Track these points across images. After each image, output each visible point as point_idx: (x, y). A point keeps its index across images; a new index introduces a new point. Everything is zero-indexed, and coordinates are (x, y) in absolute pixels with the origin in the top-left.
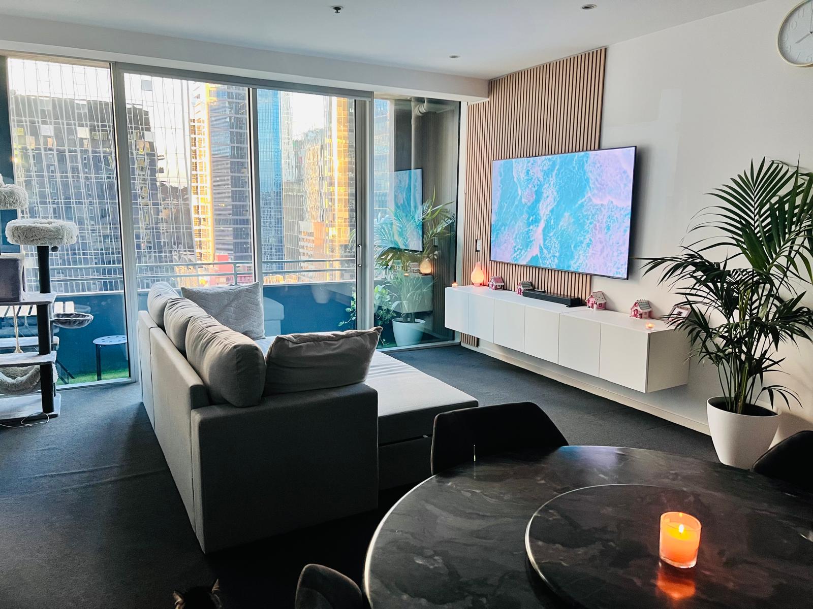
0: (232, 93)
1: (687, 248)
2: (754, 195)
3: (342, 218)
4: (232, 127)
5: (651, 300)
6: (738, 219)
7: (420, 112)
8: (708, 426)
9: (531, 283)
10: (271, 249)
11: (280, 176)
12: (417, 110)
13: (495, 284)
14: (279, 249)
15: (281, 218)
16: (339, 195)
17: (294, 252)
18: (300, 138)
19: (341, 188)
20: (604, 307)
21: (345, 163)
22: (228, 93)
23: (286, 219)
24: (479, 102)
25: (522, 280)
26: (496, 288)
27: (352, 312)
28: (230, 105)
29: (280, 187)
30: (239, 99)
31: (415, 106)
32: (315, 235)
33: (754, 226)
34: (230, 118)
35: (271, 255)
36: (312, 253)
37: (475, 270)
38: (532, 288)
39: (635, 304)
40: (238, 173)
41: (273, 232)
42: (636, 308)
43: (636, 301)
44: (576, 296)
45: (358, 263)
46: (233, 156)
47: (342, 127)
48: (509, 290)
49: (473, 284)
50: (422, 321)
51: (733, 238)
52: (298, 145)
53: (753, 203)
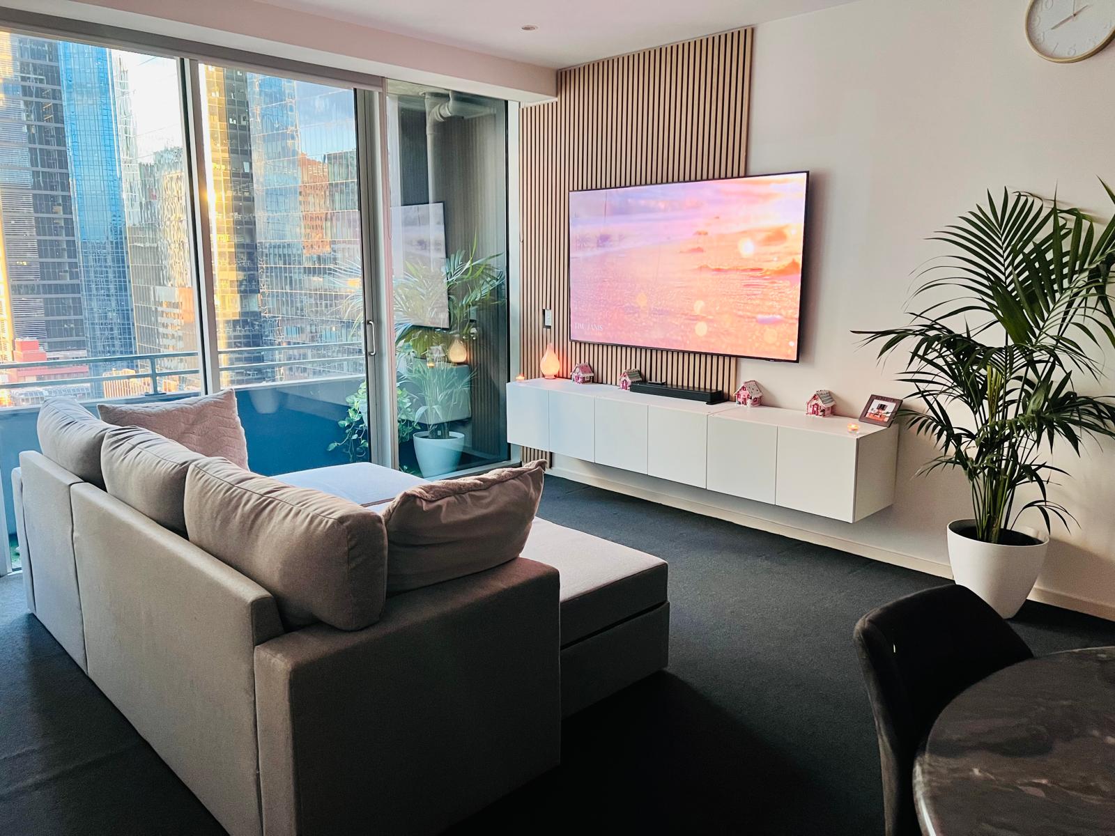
0: (29, 87)
1: (919, 316)
2: (1001, 239)
3: (227, 280)
4: (31, 139)
5: (831, 390)
6: (983, 273)
7: (441, 116)
8: (950, 567)
9: (640, 372)
10: (112, 329)
11: (119, 219)
12: (437, 113)
13: (582, 375)
14: (124, 329)
15: (125, 282)
16: (219, 246)
17: (150, 335)
18: (150, 160)
19: (223, 236)
20: (759, 402)
21: (227, 199)
22: (24, 87)
23: (134, 283)
24: (541, 103)
25: (628, 367)
26: (584, 381)
27: (349, 426)
28: (27, 106)
29: (121, 234)
30: (42, 97)
31: (433, 105)
32: (184, 308)
33: (1005, 283)
34: (29, 127)
35: (112, 338)
36: (180, 333)
37: (545, 356)
38: (640, 379)
39: (814, 397)
40: (48, 212)
41: (114, 304)
42: (815, 402)
43: (815, 393)
44: (714, 387)
45: (369, 350)
46: (36, 186)
47: (219, 145)
48: (602, 383)
49: (544, 376)
50: (460, 435)
51: (983, 300)
52: (147, 170)
53: (1001, 252)
